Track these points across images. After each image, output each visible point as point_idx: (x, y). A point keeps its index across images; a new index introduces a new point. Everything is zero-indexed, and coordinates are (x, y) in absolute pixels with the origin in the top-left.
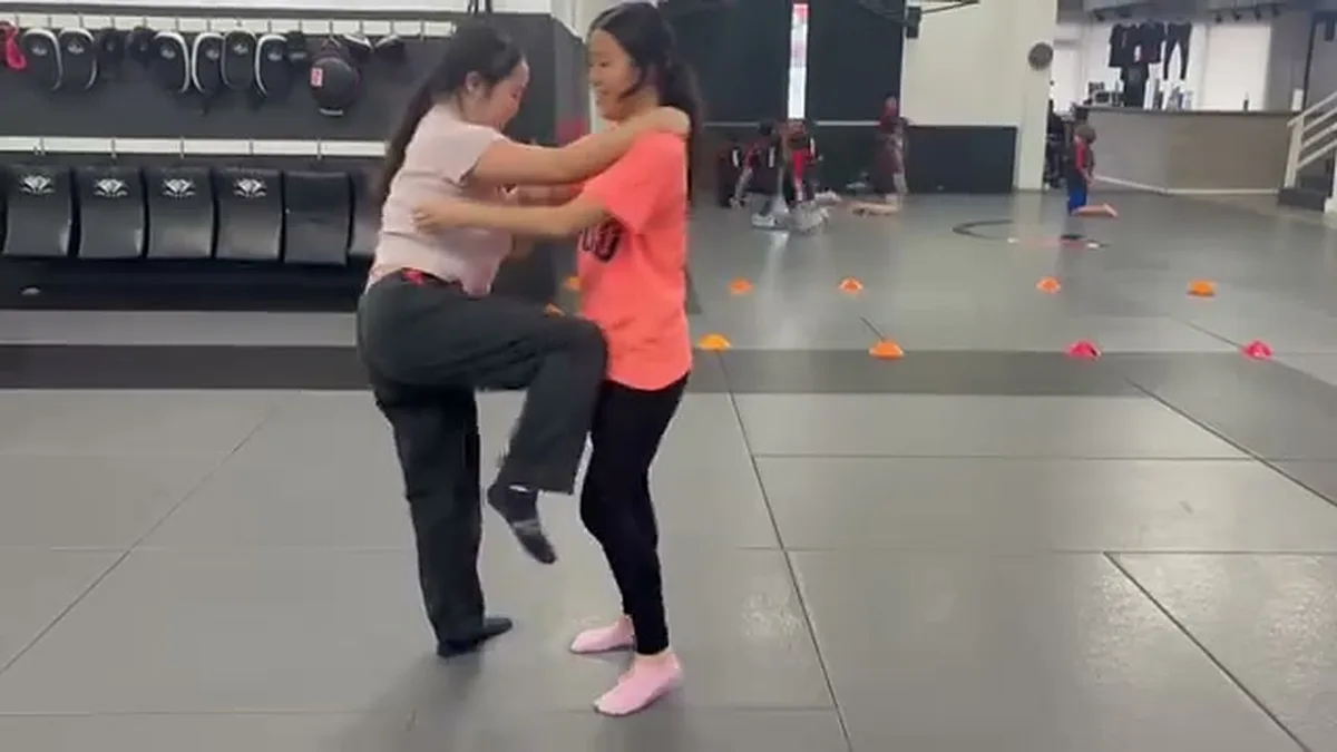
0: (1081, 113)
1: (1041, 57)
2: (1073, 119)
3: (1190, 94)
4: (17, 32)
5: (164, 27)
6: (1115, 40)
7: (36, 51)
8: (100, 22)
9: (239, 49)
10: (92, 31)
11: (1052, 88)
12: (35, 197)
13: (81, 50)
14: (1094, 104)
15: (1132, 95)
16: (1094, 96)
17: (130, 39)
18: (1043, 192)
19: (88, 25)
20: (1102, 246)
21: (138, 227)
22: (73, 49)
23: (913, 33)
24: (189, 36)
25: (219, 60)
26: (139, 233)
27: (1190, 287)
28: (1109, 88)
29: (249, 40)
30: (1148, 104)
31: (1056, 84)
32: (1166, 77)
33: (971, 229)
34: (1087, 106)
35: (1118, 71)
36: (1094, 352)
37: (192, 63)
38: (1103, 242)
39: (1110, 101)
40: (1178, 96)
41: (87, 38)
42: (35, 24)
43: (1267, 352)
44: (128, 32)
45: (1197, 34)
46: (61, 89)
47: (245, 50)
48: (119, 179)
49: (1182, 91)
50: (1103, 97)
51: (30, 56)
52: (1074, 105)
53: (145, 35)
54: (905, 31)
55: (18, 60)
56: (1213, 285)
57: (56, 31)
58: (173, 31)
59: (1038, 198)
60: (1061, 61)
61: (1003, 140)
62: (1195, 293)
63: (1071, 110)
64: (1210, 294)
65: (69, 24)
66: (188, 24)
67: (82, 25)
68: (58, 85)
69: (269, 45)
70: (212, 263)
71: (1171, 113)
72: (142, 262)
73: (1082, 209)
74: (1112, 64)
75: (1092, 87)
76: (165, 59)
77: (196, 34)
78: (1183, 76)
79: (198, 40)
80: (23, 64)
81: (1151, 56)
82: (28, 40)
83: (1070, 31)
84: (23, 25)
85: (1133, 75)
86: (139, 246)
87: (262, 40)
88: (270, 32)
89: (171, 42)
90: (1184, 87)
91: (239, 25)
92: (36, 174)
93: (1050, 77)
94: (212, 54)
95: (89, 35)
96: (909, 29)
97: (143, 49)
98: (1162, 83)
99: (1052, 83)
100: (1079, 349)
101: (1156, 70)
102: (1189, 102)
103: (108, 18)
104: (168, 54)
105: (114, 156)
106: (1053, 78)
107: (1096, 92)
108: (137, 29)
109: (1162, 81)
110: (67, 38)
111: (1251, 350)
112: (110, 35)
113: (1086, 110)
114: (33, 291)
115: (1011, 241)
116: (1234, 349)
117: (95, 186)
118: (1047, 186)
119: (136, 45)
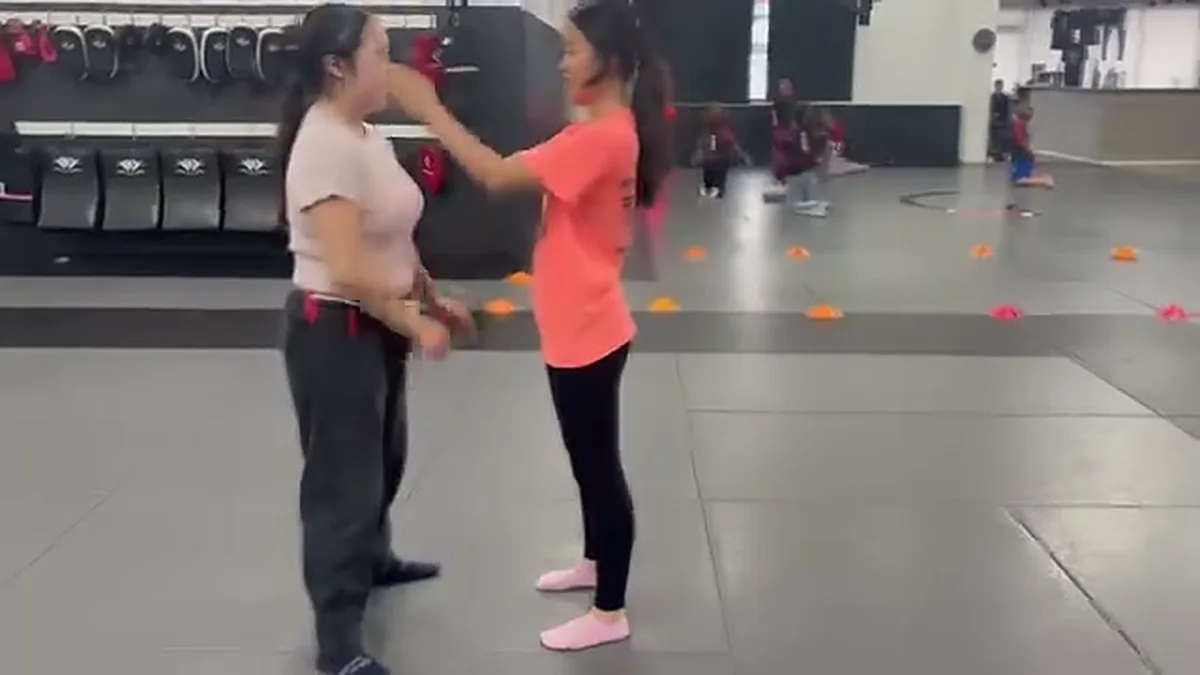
0: (1023, 92)
1: (984, 41)
2: (1016, 98)
3: (1124, 73)
4: (48, 29)
5: (176, 23)
6: (1056, 23)
7: (65, 45)
8: (123, 19)
9: (242, 42)
10: (113, 27)
11: (994, 70)
12: (66, 175)
13: (104, 45)
14: (1037, 85)
15: (1072, 74)
16: (1037, 78)
17: (146, 36)
18: (987, 166)
19: (110, 23)
20: (1036, 215)
21: (154, 203)
22: (98, 44)
23: (865, 21)
24: (199, 31)
25: (224, 51)
26: (155, 209)
27: (1114, 251)
28: (1051, 68)
29: (250, 33)
30: (1087, 82)
31: (998, 65)
32: (1104, 58)
33: (918, 200)
34: (1030, 86)
35: (1059, 53)
36: (1015, 314)
37: (200, 55)
38: (1037, 211)
39: (1052, 81)
40: (1112, 75)
41: (109, 34)
42: (66, 22)
43: (1182, 314)
44: (143, 28)
45: (1133, 17)
46: (87, 79)
47: (247, 42)
48: (138, 160)
49: (1118, 71)
50: (1044, 77)
51: (61, 51)
52: (1018, 85)
53: (160, 31)
54: (858, 19)
55: (50, 53)
56: (1136, 251)
57: (82, 28)
58: (186, 27)
59: (981, 171)
60: (1003, 45)
61: (948, 118)
62: (1117, 258)
63: (1013, 90)
64: (1132, 259)
65: (94, 21)
66: (199, 20)
67: (105, 23)
68: (85, 75)
69: (269, 38)
70: (220, 234)
71: (1106, 91)
72: (158, 234)
73: (1024, 180)
74: (1054, 46)
75: (1035, 68)
76: (177, 52)
77: (204, 29)
78: (1120, 58)
79: (206, 33)
80: (52, 58)
81: (1090, 38)
82: (57, 36)
83: (1014, 17)
84: (55, 22)
85: (1073, 55)
86: (155, 219)
87: (263, 33)
88: (270, 27)
89: (183, 37)
90: (1119, 67)
91: (243, 20)
92: (67, 155)
93: (992, 57)
94: (218, 47)
95: (110, 30)
96: (862, 17)
97: (158, 43)
98: (1101, 63)
99: (995, 65)
100: (1003, 313)
101: (1094, 51)
102: (1123, 81)
103: (128, 16)
104: (179, 47)
105: (134, 139)
106: (996, 61)
107: (1037, 73)
108: (154, 25)
109: (1099, 62)
110: (93, 34)
111: (1169, 312)
112: (130, 30)
113: (1028, 89)
114: (64, 260)
115: (951, 211)
116: (1150, 312)
117: (117, 166)
118: (991, 160)
119: (152, 41)
